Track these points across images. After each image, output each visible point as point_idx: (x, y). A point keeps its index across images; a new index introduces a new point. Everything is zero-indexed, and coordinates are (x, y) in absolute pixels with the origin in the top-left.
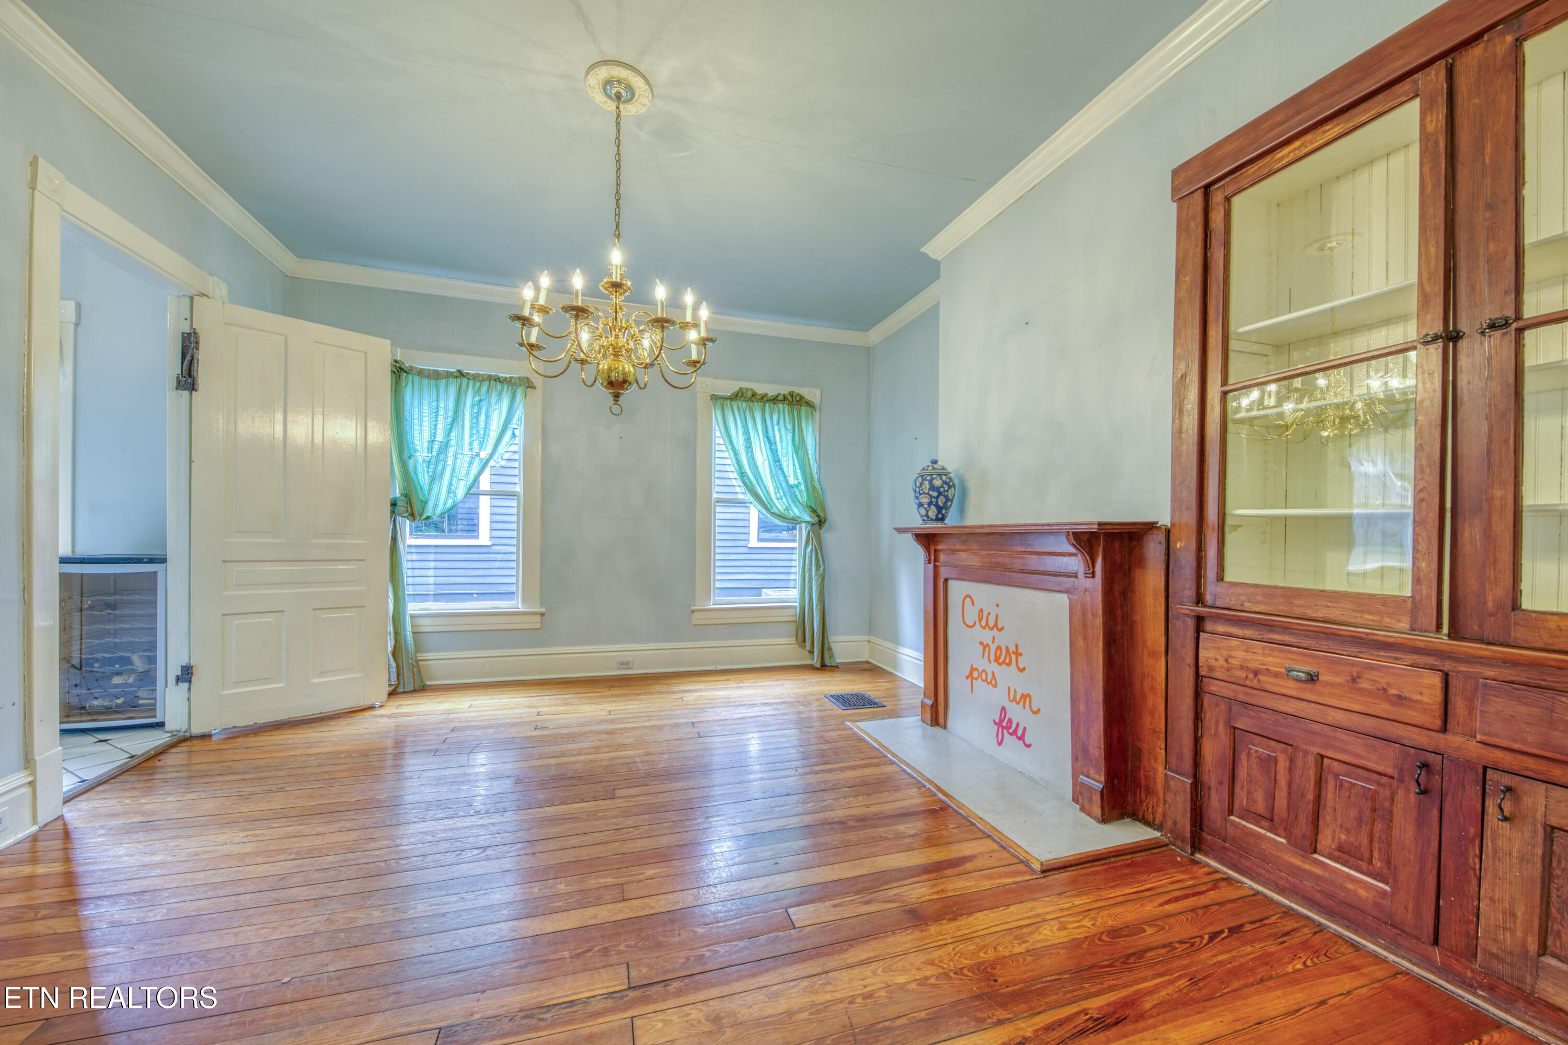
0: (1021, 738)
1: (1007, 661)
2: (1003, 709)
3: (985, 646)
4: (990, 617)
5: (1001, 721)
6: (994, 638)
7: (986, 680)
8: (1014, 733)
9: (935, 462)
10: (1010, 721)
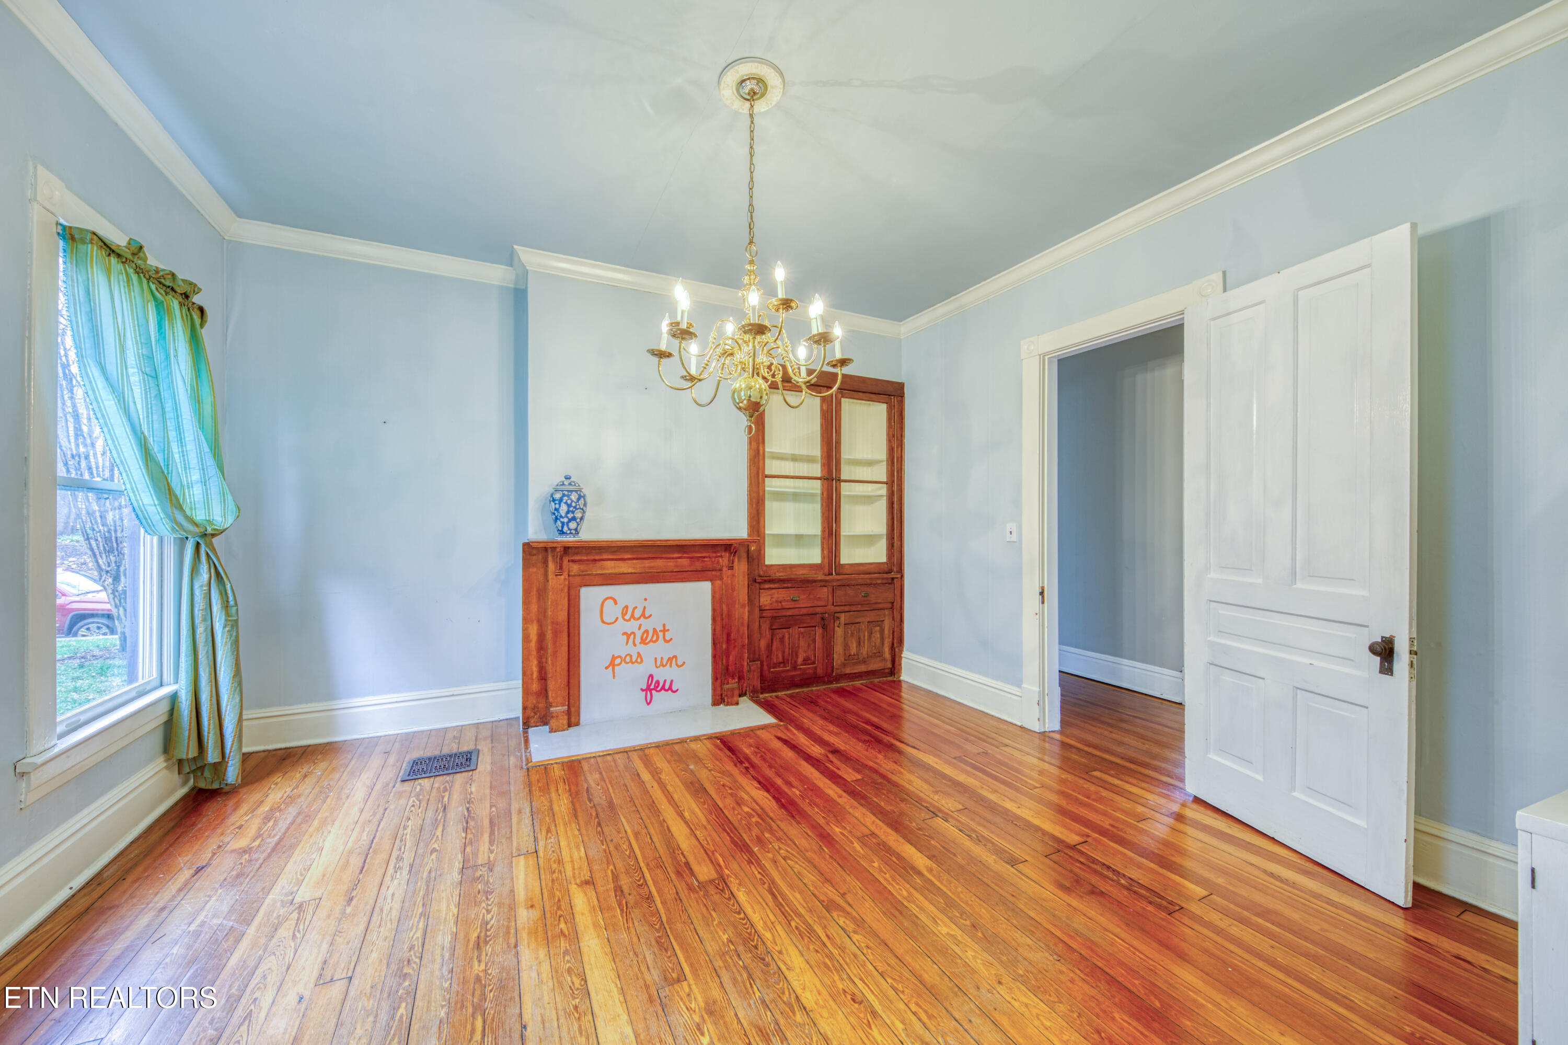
0: (670, 688)
1: (655, 639)
2: (651, 676)
3: (628, 635)
4: (636, 610)
5: (649, 686)
6: (640, 625)
7: (631, 661)
8: (663, 688)
9: (568, 478)
10: (658, 682)
